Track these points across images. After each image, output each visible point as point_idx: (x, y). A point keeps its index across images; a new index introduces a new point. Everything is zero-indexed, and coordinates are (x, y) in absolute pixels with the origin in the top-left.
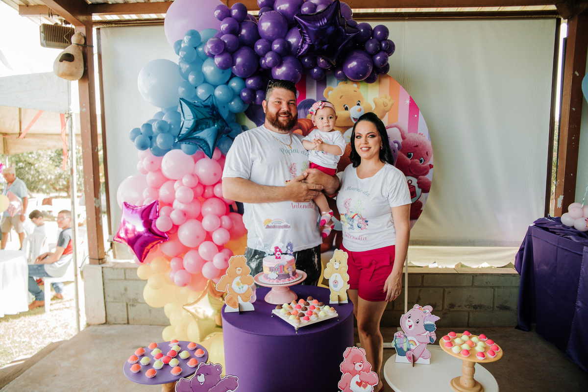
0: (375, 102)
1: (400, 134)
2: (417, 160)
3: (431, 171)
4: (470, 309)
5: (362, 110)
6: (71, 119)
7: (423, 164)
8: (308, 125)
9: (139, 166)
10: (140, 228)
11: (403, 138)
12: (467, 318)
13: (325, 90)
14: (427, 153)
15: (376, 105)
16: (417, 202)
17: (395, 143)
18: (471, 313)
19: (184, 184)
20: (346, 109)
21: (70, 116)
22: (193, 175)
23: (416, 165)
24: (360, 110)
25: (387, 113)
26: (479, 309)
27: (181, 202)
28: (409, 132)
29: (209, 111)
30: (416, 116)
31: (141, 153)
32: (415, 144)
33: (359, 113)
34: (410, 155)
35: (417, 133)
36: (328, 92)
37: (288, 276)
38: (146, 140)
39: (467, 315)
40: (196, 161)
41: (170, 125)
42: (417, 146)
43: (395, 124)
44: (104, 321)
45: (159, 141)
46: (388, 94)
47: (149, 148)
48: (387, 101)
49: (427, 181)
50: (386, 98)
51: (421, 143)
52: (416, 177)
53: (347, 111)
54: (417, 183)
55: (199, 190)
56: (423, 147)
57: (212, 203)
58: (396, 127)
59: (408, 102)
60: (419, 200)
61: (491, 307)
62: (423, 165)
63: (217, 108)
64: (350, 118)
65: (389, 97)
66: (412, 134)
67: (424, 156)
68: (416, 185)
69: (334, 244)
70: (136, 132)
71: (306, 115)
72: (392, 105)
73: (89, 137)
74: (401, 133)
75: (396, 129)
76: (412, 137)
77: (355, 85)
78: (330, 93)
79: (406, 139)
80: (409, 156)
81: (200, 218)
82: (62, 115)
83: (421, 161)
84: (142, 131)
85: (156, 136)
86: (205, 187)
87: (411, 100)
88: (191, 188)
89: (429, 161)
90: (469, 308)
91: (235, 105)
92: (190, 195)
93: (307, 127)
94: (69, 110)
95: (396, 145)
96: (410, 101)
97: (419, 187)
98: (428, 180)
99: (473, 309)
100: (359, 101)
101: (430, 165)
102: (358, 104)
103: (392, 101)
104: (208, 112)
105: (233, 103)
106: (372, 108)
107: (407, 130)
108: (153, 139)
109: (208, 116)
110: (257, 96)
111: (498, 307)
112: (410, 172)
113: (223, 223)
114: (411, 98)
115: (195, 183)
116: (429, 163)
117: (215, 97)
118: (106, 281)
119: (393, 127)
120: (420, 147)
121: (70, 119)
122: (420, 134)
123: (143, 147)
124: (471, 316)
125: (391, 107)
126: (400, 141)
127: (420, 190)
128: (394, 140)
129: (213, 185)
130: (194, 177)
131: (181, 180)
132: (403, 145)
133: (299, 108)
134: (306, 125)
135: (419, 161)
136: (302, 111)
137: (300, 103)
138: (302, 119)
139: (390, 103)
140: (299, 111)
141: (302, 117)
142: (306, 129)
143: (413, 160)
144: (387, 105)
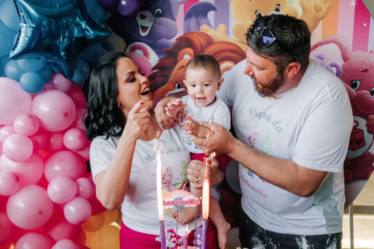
0: (302, 6)
1: (340, 52)
2: (366, 91)
8: (203, 41)
11: (345, 59)
15: (304, 10)
16: (367, 153)
17: (332, 66)
19: (17, 131)
22: (31, 117)
23: (365, 98)
25: (321, 22)
27: (12, 160)
28: (354, 49)
30: (365, 25)
32: (364, 68)
34: (356, 84)
35: (366, 50)
40: (33, 97)
42: (366, 70)
43: (332, 38)
48: (320, 3)
51: (372, 67)
52: (364, 117)
54: (367, 125)
55: (41, 139)
57: (61, 160)
58: (335, 42)
59: (354, 4)
60: (370, 151)
66: (360, 53)
68: (365, 129)
71: (199, 26)
72: (329, 9)
74: (342, 50)
75: (334, 46)
76: (359, 57)
79: (349, 61)
80: (353, 85)
81: (43, 183)
83: (372, 93)
86: (49, 134)
88: (29, 137)
92: (29, 148)
93: (201, 44)
95: (334, 70)
96: (356, 2)
97: (369, 132)
100: (279, 5)
102: (278, 10)
103: (328, 4)
112: (356, 109)
113: (81, 189)
115: (35, 130)
119: (330, 42)
120: (371, 72)
122: (371, 52)
125: (327, 12)
126: (340, 63)
127: (371, 136)
128: (330, 62)
129: (63, 132)
130: (34, 119)
131: (12, 124)
132: (344, 69)
133: (188, 16)
134: (198, 41)
135: (369, 93)
136: (193, 20)
137: (190, 8)
138: (193, 33)
139: (324, 8)
140: (189, 21)
141: (193, 29)
142: (199, 47)
143: (358, 92)
144: (321, 10)
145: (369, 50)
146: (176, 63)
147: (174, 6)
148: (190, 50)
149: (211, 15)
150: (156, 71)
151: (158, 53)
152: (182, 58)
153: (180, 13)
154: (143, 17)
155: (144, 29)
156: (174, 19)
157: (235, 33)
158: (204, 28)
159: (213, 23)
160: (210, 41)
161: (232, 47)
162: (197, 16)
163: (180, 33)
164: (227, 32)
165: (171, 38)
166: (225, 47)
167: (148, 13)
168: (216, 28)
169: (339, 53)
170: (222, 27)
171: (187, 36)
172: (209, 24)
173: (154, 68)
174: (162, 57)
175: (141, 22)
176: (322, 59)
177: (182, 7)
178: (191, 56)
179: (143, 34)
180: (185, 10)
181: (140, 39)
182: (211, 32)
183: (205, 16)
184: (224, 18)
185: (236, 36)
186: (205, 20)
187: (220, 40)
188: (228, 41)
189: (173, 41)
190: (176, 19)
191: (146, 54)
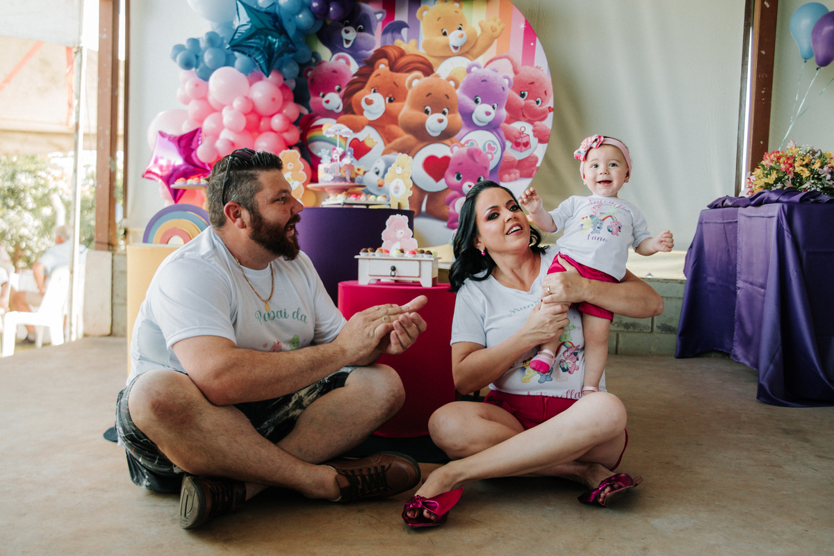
0: (480, 26)
1: (512, 67)
2: (532, 101)
3: (551, 115)
4: (619, 329)
5: (465, 36)
6: (81, 56)
7: (540, 106)
8: (396, 53)
9: (179, 92)
10: (178, 161)
11: (516, 72)
12: (615, 342)
13: (419, 10)
14: (545, 92)
15: (482, 30)
16: (532, 156)
18: (620, 335)
19: (235, 109)
20: (445, 34)
21: (80, 50)
22: (247, 98)
23: (531, 107)
24: (462, 36)
25: (496, 41)
26: (631, 329)
27: (230, 132)
28: (523, 65)
29: (271, 19)
30: (532, 44)
31: (183, 74)
32: (531, 81)
33: (460, 39)
34: (524, 94)
36: (422, 12)
37: (345, 180)
38: (191, 59)
39: (615, 338)
40: (251, 84)
41: (222, 39)
42: (533, 83)
43: (505, 54)
44: (108, 331)
45: (207, 57)
46: (497, 15)
47: (193, 69)
48: (495, 25)
49: (545, 129)
50: (495, 21)
51: (538, 80)
52: (531, 122)
53: (444, 37)
54: (534, 131)
55: (253, 118)
56: (541, 84)
57: (268, 137)
58: (507, 58)
59: (523, 26)
60: (534, 153)
61: (649, 327)
62: (541, 108)
63: (281, 21)
64: (448, 46)
65: (498, 20)
66: (528, 67)
67: (542, 96)
68: (531, 134)
69: (424, 208)
70: (179, 48)
71: (394, 40)
72: (502, 30)
73: (109, 73)
74: (513, 65)
75: (506, 61)
76: (527, 71)
77: (457, 5)
78: (425, 13)
79: (519, 75)
80: (522, 96)
82: (69, 49)
83: (538, 102)
84: (187, 47)
85: (204, 52)
86: (260, 117)
87: (527, 23)
88: (244, 115)
89: (547, 103)
90: (618, 326)
91: (303, 18)
92: (243, 122)
93: (395, 56)
94: (80, 42)
95: (506, 81)
96: (525, 26)
97: (535, 136)
98: (546, 127)
99: (622, 329)
100: (461, 25)
101: (550, 108)
102: (460, 29)
103: (502, 25)
104: (269, 21)
105: (301, 16)
106: (476, 34)
107: (521, 61)
108: (200, 58)
109: (270, 26)
110: (331, 9)
111: (658, 327)
112: (524, 116)
114: (526, 21)
115: (250, 109)
116: (548, 105)
117: (279, 7)
118: (116, 274)
119: (504, 58)
120: (537, 84)
121: (79, 55)
122: (537, 67)
123: (187, 65)
124: (620, 339)
125: (501, 33)
126: (512, 76)
127: (537, 140)
128: (504, 75)
129: (271, 116)
130: (248, 100)
131: (231, 105)
132: (515, 81)
133: (385, 32)
134: (393, 53)
135: (535, 102)
136: (389, 36)
137: (387, 25)
138: (388, 46)
139: (499, 29)
140: (385, 36)
141: (388, 43)
142: (393, 59)
143: (526, 101)
144: (496, 30)
145: (535, 65)
146: (372, 71)
147: (373, 24)
148: (385, 61)
149: (404, 31)
150: (356, 77)
151: (358, 63)
152: (378, 67)
153: (378, 29)
154: (347, 32)
155: (348, 42)
156: (373, 34)
157: (424, 47)
158: (398, 42)
159: (405, 38)
160: (402, 54)
161: (421, 59)
162: (393, 32)
163: (378, 46)
164: (417, 46)
165: (370, 50)
166: (415, 59)
167: (350, 29)
168: (408, 42)
169: (510, 67)
170: (413, 42)
171: (383, 49)
172: (402, 39)
173: (355, 75)
174: (362, 66)
175: (345, 36)
176: (497, 72)
177: (380, 24)
178: (386, 65)
179: (346, 46)
180: (383, 26)
181: (343, 50)
182: (403, 46)
183: (400, 32)
184: (415, 35)
185: (425, 50)
186: (399, 36)
187: (411, 53)
188: (418, 54)
189: (371, 52)
190: (375, 34)
191: (348, 63)
